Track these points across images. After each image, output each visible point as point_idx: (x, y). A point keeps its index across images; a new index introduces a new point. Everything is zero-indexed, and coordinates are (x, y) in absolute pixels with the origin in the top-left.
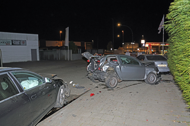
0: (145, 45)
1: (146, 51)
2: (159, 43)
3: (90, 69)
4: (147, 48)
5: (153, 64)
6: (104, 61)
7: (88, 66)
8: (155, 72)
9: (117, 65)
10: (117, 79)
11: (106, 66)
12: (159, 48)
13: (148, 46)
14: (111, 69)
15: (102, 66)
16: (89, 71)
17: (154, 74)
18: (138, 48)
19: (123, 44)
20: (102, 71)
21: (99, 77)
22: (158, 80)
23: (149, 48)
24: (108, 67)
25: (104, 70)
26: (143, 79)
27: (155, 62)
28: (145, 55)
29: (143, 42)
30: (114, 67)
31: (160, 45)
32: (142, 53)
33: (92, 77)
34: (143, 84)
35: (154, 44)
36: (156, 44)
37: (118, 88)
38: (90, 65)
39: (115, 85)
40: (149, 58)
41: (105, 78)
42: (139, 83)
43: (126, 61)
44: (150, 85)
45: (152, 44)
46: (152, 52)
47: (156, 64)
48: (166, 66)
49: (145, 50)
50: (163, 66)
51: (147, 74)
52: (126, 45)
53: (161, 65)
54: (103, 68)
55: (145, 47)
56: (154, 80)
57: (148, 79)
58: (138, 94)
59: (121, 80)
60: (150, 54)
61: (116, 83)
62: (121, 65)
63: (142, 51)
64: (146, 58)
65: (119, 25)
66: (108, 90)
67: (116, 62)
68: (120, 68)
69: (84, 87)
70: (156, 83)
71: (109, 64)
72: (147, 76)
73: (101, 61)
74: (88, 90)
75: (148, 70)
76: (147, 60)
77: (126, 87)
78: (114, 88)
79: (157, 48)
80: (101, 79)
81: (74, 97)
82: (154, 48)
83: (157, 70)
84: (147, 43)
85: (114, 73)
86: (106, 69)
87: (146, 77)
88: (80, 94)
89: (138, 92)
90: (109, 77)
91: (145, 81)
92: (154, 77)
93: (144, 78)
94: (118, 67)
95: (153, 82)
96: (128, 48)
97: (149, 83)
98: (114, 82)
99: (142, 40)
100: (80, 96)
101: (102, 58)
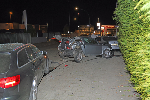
0: (100, 27)
1: (101, 34)
2: (113, 26)
3: (60, 48)
4: (102, 31)
5: (108, 43)
6: (72, 42)
7: (59, 46)
8: (109, 49)
9: (82, 44)
10: (82, 55)
11: (74, 45)
12: (114, 31)
13: (103, 29)
14: (78, 47)
15: (71, 45)
16: (59, 50)
17: (108, 50)
18: (94, 31)
19: (79, 26)
20: (71, 49)
21: (69, 54)
22: (111, 55)
23: (104, 31)
24: (75, 45)
25: (73, 48)
26: (101, 55)
27: (109, 42)
28: (102, 37)
29: (98, 24)
30: (80, 46)
31: (115, 27)
32: (98, 35)
33: (62, 55)
34: (101, 58)
35: (109, 27)
36: (111, 27)
37: (83, 61)
38: (60, 45)
39: (81, 60)
40: (104, 39)
41: (74, 54)
42: (98, 58)
43: (88, 42)
44: (106, 59)
45: (107, 27)
46: (107, 34)
47: (110, 43)
48: (117, 44)
49: (100, 32)
50: (115, 44)
51: (103, 51)
52: (82, 28)
53: (114, 44)
54: (72, 47)
55: (101, 29)
56: (109, 55)
57: (104, 54)
58: (98, 64)
59: (85, 56)
60: (105, 36)
61: (81, 58)
62: (85, 44)
63: (98, 34)
64: (102, 39)
65: (76, 9)
66: (76, 63)
67: (81, 42)
68: (84, 46)
69: (57, 62)
70: (110, 57)
71: (76, 43)
72: (104, 52)
73: (70, 41)
74: (61, 64)
75: (104, 48)
76: (103, 40)
77: (89, 60)
78: (80, 62)
79: (112, 30)
80: (70, 55)
81: (53, 68)
82: (109, 31)
83: (111, 48)
84: (102, 26)
85: (80, 50)
86: (74, 47)
87: (102, 53)
88: (56, 66)
89: (97, 63)
90: (77, 53)
91: (103, 56)
92: (109, 52)
93: (101, 53)
94: (83, 45)
95: (108, 57)
96: (83, 30)
97: (105, 57)
98: (80, 57)
99: (98, 22)
100: (57, 67)
101: (70, 39)
